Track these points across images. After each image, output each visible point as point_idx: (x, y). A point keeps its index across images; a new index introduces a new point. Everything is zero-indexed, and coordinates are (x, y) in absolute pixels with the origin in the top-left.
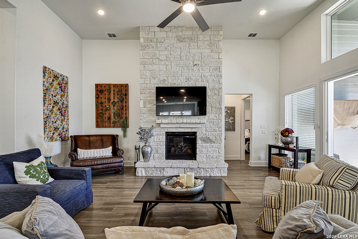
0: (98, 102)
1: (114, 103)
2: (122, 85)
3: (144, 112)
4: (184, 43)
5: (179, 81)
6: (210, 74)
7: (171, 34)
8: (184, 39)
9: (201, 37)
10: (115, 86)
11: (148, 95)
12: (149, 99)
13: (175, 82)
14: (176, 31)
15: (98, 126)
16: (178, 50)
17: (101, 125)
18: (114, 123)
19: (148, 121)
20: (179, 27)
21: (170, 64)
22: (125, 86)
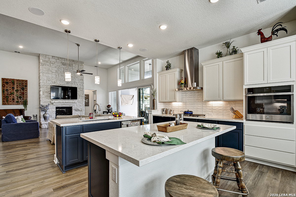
0: (4, 89)
1: (17, 91)
2: (23, 81)
3: (43, 97)
4: (65, 66)
5: (63, 83)
6: (78, 81)
7: (58, 61)
8: (65, 64)
9: (74, 65)
10: (18, 80)
11: (45, 89)
12: (46, 90)
13: (61, 83)
14: (61, 60)
15: (4, 104)
16: (62, 69)
17: (6, 103)
18: (17, 102)
19: (45, 102)
20: (63, 58)
21: (58, 75)
22: (26, 81)
